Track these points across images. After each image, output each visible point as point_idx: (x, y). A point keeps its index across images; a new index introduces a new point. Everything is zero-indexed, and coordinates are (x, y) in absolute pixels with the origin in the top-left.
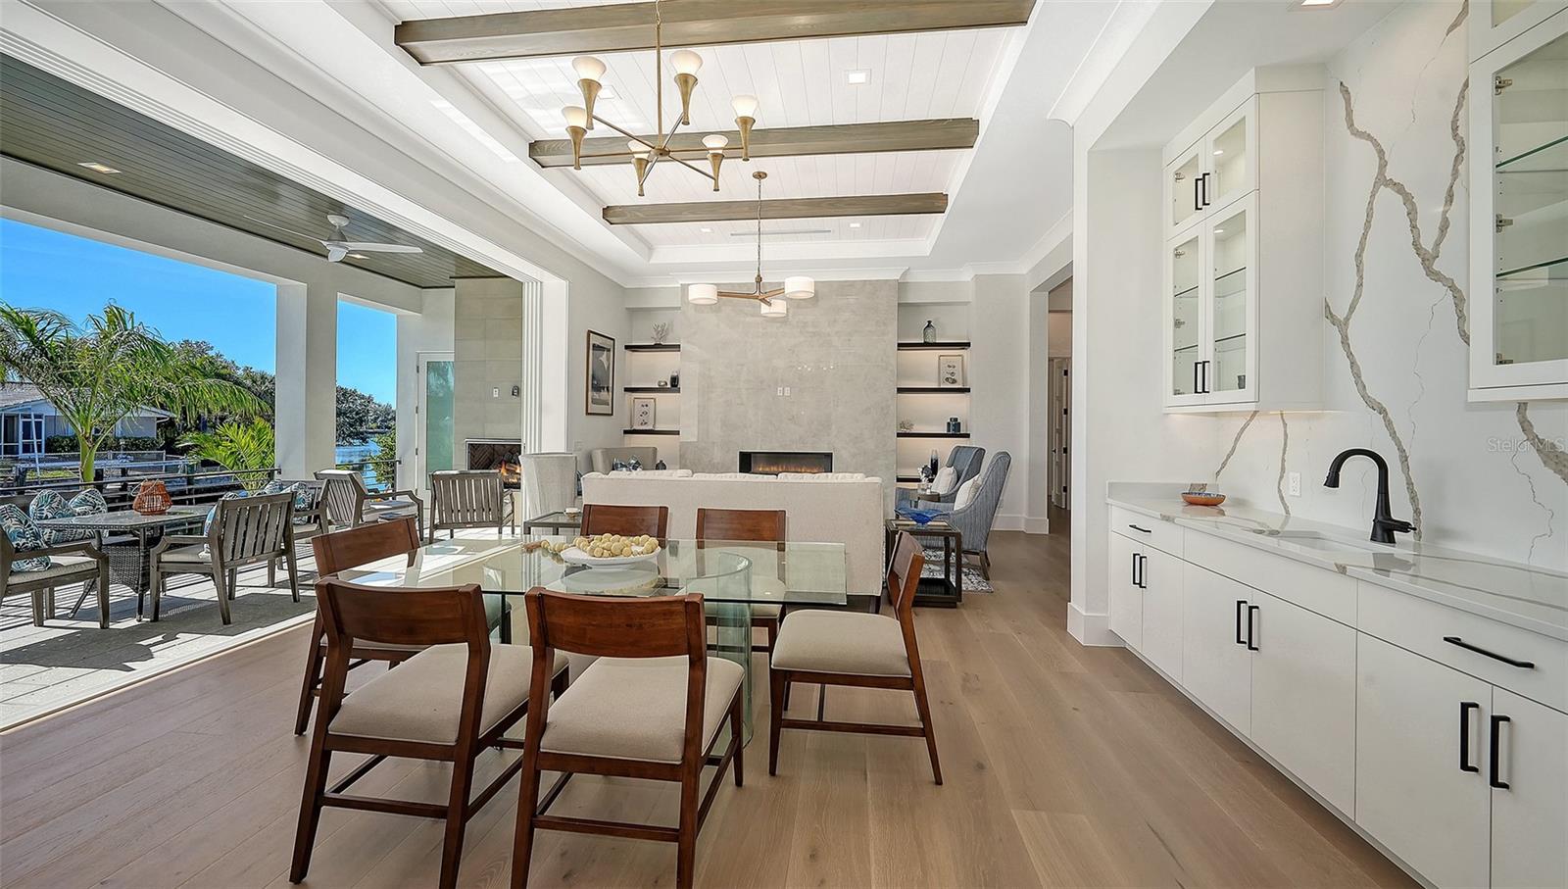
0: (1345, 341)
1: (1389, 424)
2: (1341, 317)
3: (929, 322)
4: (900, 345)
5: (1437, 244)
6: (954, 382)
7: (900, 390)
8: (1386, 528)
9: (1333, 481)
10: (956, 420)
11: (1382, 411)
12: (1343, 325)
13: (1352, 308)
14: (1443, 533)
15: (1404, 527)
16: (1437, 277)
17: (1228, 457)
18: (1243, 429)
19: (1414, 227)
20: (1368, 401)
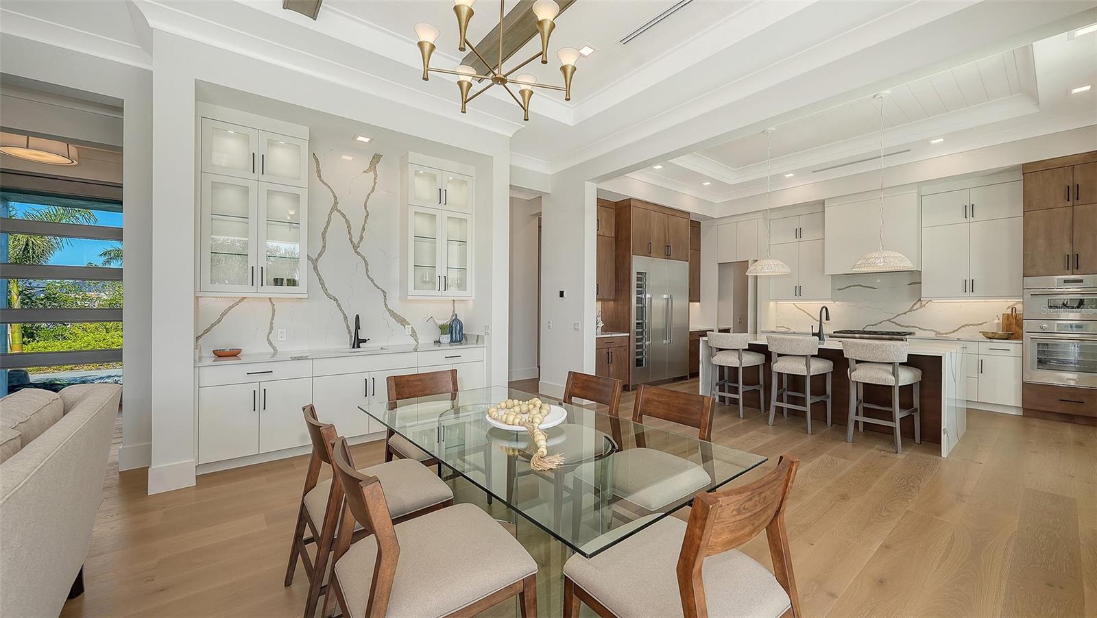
1: (339, 305)
5: (359, 243)
11: (335, 299)
12: (314, 261)
13: (320, 255)
15: (365, 341)
16: (359, 254)
17: (213, 325)
18: (230, 308)
19: (350, 233)
20: (328, 295)
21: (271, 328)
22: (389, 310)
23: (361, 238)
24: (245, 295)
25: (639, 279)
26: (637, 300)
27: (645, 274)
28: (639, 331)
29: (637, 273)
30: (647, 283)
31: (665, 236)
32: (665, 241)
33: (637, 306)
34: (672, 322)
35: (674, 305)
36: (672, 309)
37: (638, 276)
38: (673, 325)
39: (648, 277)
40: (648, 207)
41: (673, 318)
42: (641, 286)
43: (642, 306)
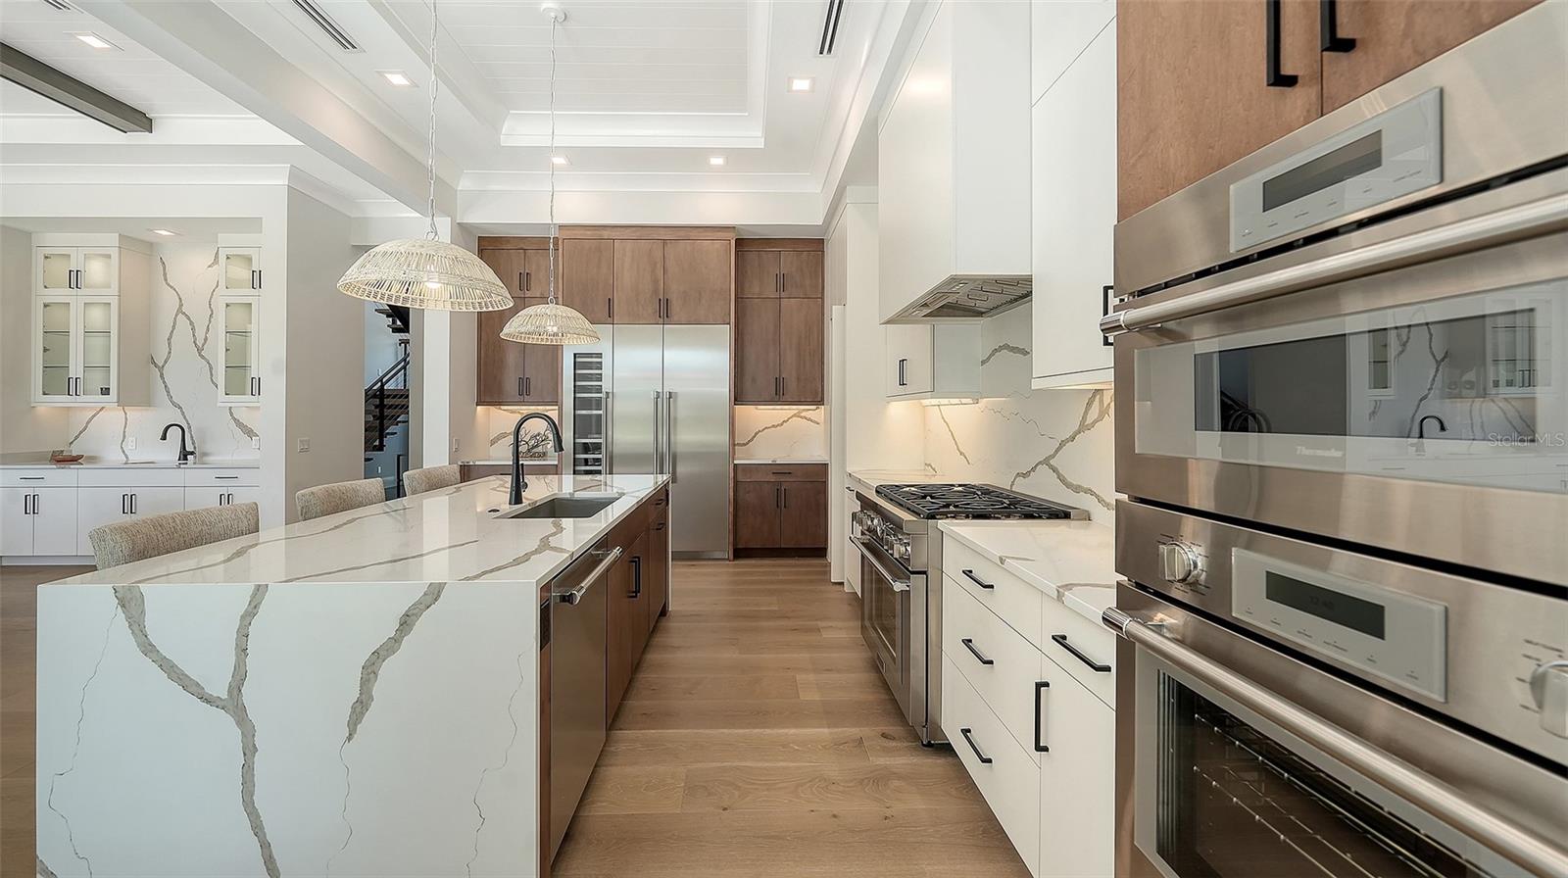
0: (162, 376)
1: (183, 413)
2: (161, 365)
5: (203, 345)
8: (184, 455)
9: (164, 438)
11: (180, 408)
12: (161, 369)
13: (166, 362)
14: (205, 454)
15: (192, 453)
16: (203, 357)
17: (81, 432)
18: (94, 416)
19: (194, 335)
20: (173, 403)
21: (124, 437)
22: (235, 419)
23: (206, 339)
24: (103, 405)
25: (588, 366)
26: (577, 403)
27: (599, 355)
28: (590, 457)
29: (575, 354)
30: (606, 372)
31: (655, 282)
32: (656, 291)
33: (578, 412)
34: (675, 443)
35: (682, 410)
36: (675, 419)
37: (578, 360)
38: (680, 449)
39: (606, 361)
40: (606, 234)
41: (675, 435)
42: (599, 378)
43: (601, 412)
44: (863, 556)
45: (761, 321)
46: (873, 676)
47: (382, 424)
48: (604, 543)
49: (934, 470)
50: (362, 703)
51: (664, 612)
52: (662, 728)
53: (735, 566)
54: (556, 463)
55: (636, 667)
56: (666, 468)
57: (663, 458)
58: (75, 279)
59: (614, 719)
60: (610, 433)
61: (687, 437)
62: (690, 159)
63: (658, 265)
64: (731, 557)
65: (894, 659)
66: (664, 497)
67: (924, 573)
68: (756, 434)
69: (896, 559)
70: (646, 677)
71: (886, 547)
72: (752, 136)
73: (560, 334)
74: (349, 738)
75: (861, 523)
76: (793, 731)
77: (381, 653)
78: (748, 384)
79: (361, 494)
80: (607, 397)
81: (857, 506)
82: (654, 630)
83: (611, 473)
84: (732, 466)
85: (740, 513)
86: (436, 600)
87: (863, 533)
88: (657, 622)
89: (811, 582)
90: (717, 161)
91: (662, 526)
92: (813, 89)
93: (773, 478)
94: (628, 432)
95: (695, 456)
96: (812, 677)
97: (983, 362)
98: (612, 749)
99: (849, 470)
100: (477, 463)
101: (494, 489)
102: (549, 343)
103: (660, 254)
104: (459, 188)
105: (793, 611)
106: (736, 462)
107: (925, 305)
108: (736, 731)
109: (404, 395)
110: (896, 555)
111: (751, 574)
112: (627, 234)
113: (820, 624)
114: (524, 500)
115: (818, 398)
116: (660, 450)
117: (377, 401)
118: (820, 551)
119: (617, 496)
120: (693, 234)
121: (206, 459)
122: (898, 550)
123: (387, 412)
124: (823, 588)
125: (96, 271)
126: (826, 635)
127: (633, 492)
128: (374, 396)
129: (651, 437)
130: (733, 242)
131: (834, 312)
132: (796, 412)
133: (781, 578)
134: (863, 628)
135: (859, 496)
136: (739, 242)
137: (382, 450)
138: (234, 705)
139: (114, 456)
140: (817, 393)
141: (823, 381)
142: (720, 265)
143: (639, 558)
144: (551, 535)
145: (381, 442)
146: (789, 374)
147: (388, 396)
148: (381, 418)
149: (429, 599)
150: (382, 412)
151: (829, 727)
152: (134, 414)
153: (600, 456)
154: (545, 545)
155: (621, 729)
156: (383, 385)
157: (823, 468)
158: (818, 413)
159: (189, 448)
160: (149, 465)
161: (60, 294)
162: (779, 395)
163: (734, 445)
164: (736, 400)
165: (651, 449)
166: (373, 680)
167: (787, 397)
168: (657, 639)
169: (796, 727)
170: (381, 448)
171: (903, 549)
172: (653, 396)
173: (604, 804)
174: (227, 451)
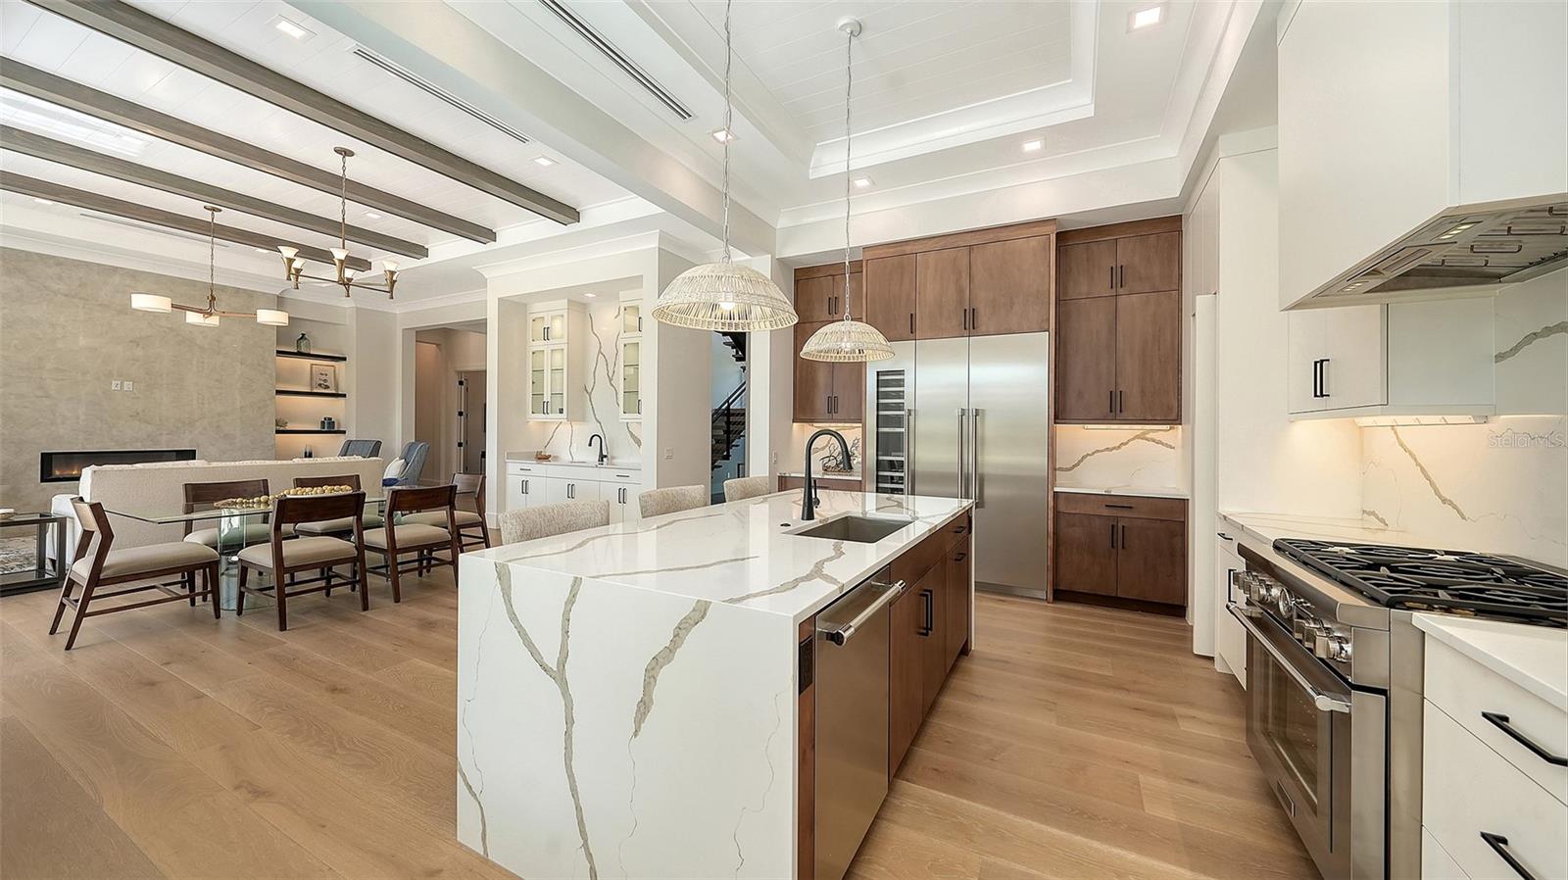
0: (590, 399)
2: (590, 392)
3: (303, 335)
4: (278, 352)
6: (327, 387)
7: (279, 392)
8: (602, 457)
9: (590, 445)
10: (330, 419)
12: (590, 395)
14: (613, 458)
15: (606, 456)
16: (612, 385)
17: (550, 440)
18: (556, 429)
19: (607, 370)
20: (596, 420)
21: (571, 443)
22: (629, 432)
23: (614, 372)
24: (560, 421)
25: (890, 382)
26: (881, 421)
27: (901, 372)
28: (892, 475)
29: (878, 372)
30: (908, 389)
31: (960, 291)
32: (961, 301)
33: (881, 430)
34: (983, 464)
35: (990, 427)
36: (983, 439)
37: (881, 378)
38: (987, 470)
39: (908, 378)
40: (908, 249)
41: (982, 454)
42: (900, 395)
43: (903, 430)
44: (1250, 637)
45: (1091, 323)
46: (1266, 810)
47: (728, 437)
48: (887, 574)
49: (1382, 521)
50: (645, 704)
51: (965, 651)
52: (956, 794)
53: (1055, 610)
54: (860, 479)
55: (930, 709)
56: (972, 491)
57: (970, 481)
58: (546, 334)
59: (899, 766)
60: (912, 450)
61: (996, 459)
62: (1002, 150)
63: (964, 274)
64: (1051, 597)
65: (1314, 808)
66: (965, 524)
67: (1383, 692)
68: (1084, 458)
69: (1321, 659)
70: (940, 724)
71: (1298, 636)
72: (1076, 103)
73: (857, 351)
74: (636, 734)
75: (1247, 588)
76: (1132, 856)
77: (660, 660)
78: (1072, 400)
79: (688, 498)
80: (910, 414)
81: (1240, 565)
82: (954, 668)
83: (913, 493)
84: (1051, 494)
85: (1062, 549)
86: (703, 617)
87: (1249, 603)
88: (957, 660)
89: (1161, 648)
90: (1033, 146)
91: (963, 556)
92: (1165, 18)
93: (1106, 512)
94: (932, 449)
95: (1006, 479)
96: (1161, 783)
97: (1500, 357)
98: (896, 802)
99: (1224, 509)
100: (792, 475)
101: (794, 502)
102: (846, 361)
103: (965, 261)
104: (778, 227)
105: (1135, 682)
106: (1056, 489)
107: (1374, 272)
108: (1049, 829)
109: (742, 413)
110: (1321, 653)
111: (1076, 623)
112: (930, 245)
113: (1178, 710)
114: (815, 515)
115: (1172, 414)
116: (965, 471)
117: (725, 418)
118: (1176, 608)
119: (910, 519)
120: (1003, 235)
121: (615, 461)
122: (1325, 646)
123: (732, 427)
124: (1180, 659)
125: (558, 327)
126: (1185, 726)
127: (926, 517)
128: (723, 414)
129: (955, 457)
130: (1053, 237)
131: (1200, 307)
132: (1138, 432)
133: (1117, 635)
134: (1249, 730)
135: (1243, 551)
136: (1061, 236)
137: (728, 459)
138: (559, 676)
139: (566, 457)
140: (1170, 409)
141: (1179, 393)
142: (1039, 267)
143: (931, 592)
144: (828, 560)
145: (728, 453)
146: (1130, 386)
147: (733, 415)
148: (728, 432)
149: (697, 615)
150: (728, 427)
151: (1192, 870)
152: (576, 426)
153: (902, 474)
154: (817, 572)
155: (907, 780)
156: (729, 405)
157: (1181, 506)
158: (1174, 435)
159: (604, 453)
160: (582, 464)
161: (539, 345)
162: (1114, 410)
163: (1055, 469)
164: (1056, 417)
165: (956, 469)
166: (653, 683)
167: (1125, 415)
168: (956, 681)
169: (1140, 851)
170: (727, 457)
171: (1334, 646)
172: (957, 413)
173: (883, 869)
174: (625, 456)
